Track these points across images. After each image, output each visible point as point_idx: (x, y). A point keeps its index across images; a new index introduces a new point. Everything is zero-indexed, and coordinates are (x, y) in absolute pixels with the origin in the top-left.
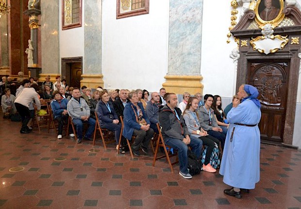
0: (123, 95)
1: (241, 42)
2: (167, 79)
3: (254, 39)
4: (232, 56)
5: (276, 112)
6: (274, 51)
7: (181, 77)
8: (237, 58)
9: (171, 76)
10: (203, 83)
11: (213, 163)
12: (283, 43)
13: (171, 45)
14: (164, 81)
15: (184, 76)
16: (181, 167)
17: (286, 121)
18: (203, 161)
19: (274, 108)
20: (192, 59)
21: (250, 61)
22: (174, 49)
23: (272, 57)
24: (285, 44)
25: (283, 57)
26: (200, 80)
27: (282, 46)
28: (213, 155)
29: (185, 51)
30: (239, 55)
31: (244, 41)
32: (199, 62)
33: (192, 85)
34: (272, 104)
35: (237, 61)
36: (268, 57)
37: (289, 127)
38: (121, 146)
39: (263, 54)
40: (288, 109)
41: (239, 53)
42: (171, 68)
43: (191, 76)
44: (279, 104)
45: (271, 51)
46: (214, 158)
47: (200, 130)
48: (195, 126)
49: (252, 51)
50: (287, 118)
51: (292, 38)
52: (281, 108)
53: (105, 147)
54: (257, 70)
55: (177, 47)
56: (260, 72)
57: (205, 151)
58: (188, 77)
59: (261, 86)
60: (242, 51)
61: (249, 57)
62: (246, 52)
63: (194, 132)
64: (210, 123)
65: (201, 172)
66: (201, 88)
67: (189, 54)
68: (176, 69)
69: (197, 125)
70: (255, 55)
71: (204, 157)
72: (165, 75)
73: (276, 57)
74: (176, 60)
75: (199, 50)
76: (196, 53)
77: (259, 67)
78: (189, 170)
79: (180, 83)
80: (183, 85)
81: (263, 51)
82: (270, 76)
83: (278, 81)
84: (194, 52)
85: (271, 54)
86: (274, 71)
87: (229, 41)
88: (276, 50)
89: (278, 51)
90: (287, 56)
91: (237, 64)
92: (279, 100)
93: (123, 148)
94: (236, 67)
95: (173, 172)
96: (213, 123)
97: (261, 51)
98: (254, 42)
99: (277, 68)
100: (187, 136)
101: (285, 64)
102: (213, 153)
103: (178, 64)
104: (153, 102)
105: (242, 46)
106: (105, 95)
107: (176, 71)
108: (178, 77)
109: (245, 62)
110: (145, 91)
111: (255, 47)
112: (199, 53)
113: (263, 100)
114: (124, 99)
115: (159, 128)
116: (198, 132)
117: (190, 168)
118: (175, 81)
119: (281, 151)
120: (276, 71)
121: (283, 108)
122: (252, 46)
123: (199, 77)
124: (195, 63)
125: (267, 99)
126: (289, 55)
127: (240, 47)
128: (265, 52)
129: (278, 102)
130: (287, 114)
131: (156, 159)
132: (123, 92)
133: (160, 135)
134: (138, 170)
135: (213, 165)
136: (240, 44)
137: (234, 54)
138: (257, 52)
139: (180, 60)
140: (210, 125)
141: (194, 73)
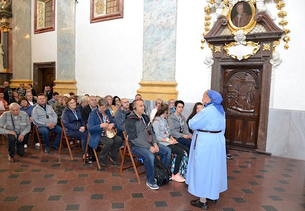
0: (92, 102)
1: (214, 48)
2: (142, 85)
3: (227, 45)
4: (207, 63)
5: (250, 118)
6: (246, 58)
7: (156, 83)
8: (211, 64)
9: (146, 82)
10: (178, 89)
11: (183, 173)
12: (256, 49)
13: (145, 50)
14: (138, 87)
15: (159, 82)
16: (148, 177)
17: (259, 128)
18: (172, 170)
19: (248, 114)
20: (166, 65)
21: (224, 67)
22: (148, 54)
23: (245, 63)
24: (257, 51)
25: (255, 63)
26: (174, 86)
27: (255, 52)
28: (183, 164)
29: (160, 57)
30: (213, 61)
31: (218, 47)
32: (173, 68)
33: (167, 92)
34: (246, 111)
35: (211, 67)
36: (241, 63)
37: (263, 134)
38: (87, 155)
39: (236, 60)
40: (261, 115)
41: (213, 59)
42: (146, 74)
43: (165, 82)
44: (253, 111)
45: (243, 57)
46: (183, 167)
47: (169, 138)
48: (165, 133)
49: (225, 57)
50: (260, 125)
51: (264, 44)
52: (255, 115)
53: (72, 156)
54: (230, 76)
55: (151, 53)
56: (233, 78)
57: (174, 160)
58: (163, 83)
59: (235, 92)
60: (216, 57)
61: (223, 63)
62: (220, 58)
63: (163, 140)
64: (181, 131)
65: (170, 182)
66: (175, 94)
67: (164, 59)
68: (150, 75)
69: (167, 132)
70: (229, 61)
71: (173, 166)
72: (139, 81)
73: (249, 63)
74: (151, 66)
75: (174, 56)
76: (171, 59)
77: (233, 73)
78: (156, 180)
79: (155, 89)
80: (158, 91)
81: (236, 56)
82: (243, 82)
83: (252, 88)
84: (168, 58)
85: (243, 60)
86: (248, 77)
87: (203, 47)
88: (249, 56)
89: (251, 58)
90: (259, 63)
91: (211, 70)
92: (253, 107)
93: (91, 158)
94: (211, 73)
95: (140, 183)
96: (185, 130)
97: (234, 57)
98: (227, 48)
99: (251, 74)
100: (155, 145)
101: (258, 70)
102: (182, 161)
103: (152, 69)
104: (122, 109)
105: (215, 51)
106: (71, 102)
107: (151, 77)
108: (152, 83)
109: (219, 68)
110: (116, 97)
111: (228, 53)
112: (174, 59)
113: (237, 106)
114: (94, 105)
115: (125, 136)
116: (168, 140)
117: (157, 178)
118: (150, 87)
119: (255, 158)
120: (249, 78)
121: (257, 115)
122: (225, 51)
123: (173, 83)
124: (169, 69)
125: (241, 106)
126: (261, 61)
127: (213, 52)
128: (238, 58)
129: (252, 109)
130: (261, 121)
131: (123, 169)
132: (92, 98)
133: (127, 144)
134: (102, 181)
135: (183, 175)
136: (213, 50)
137: (208, 60)
138: (230, 58)
139: (154, 66)
140: (181, 132)
141: (168, 78)
